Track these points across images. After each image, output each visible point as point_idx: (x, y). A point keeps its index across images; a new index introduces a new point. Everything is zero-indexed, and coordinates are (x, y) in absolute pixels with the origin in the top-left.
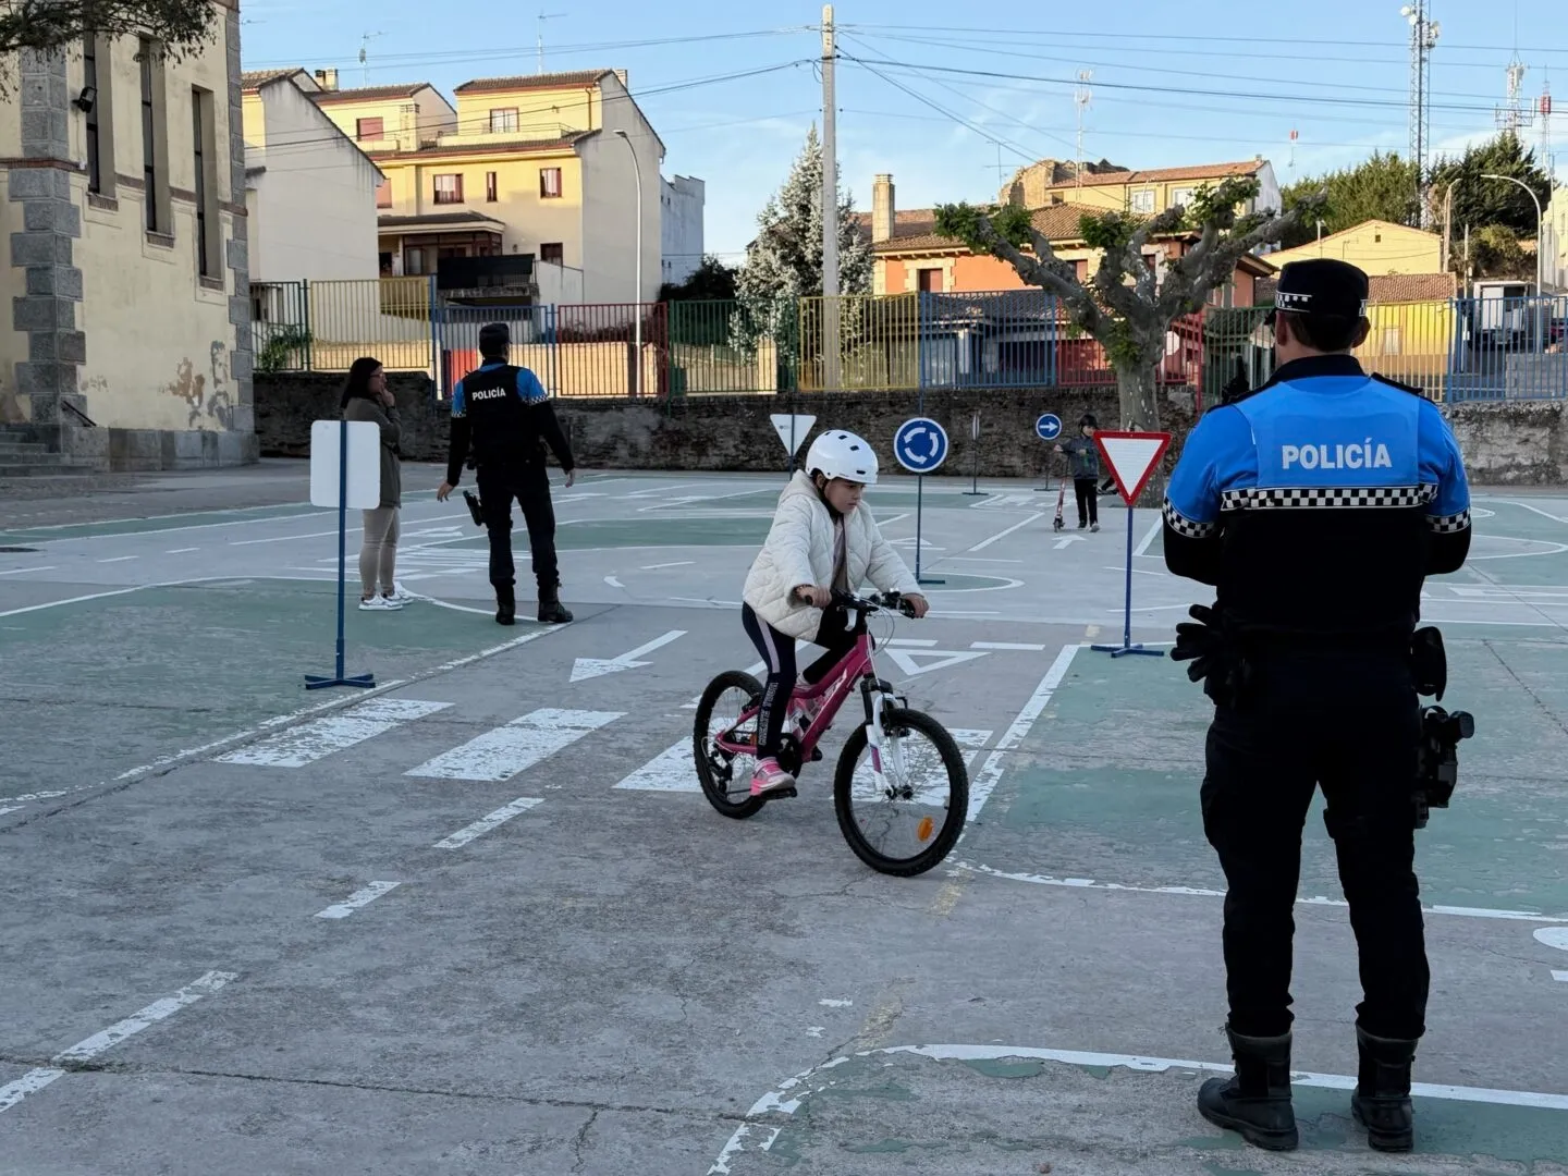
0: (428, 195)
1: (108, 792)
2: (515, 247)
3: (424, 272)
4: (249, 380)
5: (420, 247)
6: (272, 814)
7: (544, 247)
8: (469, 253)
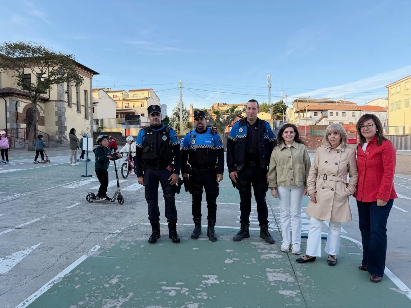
0: (124, 106)
1: (43, 192)
2: (137, 114)
3: (123, 118)
4: (93, 133)
5: (123, 114)
6: (66, 194)
7: (142, 114)
8: (130, 115)
